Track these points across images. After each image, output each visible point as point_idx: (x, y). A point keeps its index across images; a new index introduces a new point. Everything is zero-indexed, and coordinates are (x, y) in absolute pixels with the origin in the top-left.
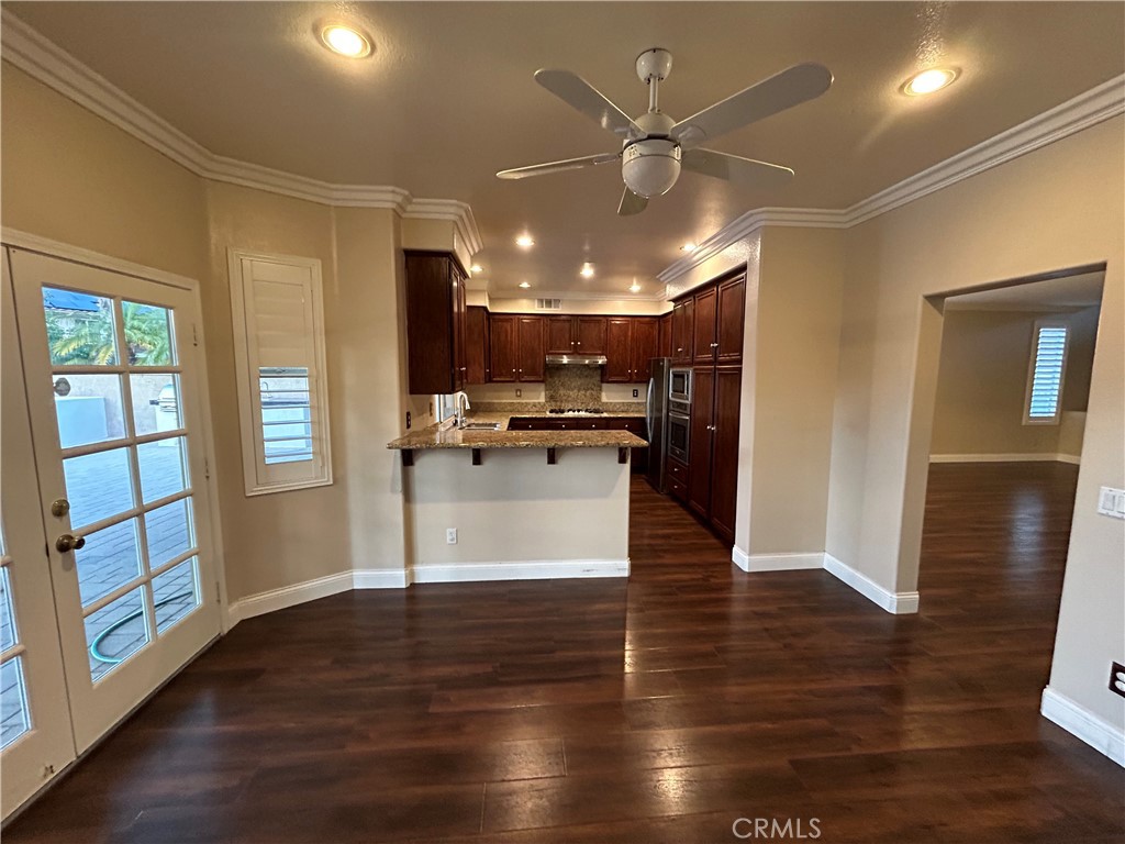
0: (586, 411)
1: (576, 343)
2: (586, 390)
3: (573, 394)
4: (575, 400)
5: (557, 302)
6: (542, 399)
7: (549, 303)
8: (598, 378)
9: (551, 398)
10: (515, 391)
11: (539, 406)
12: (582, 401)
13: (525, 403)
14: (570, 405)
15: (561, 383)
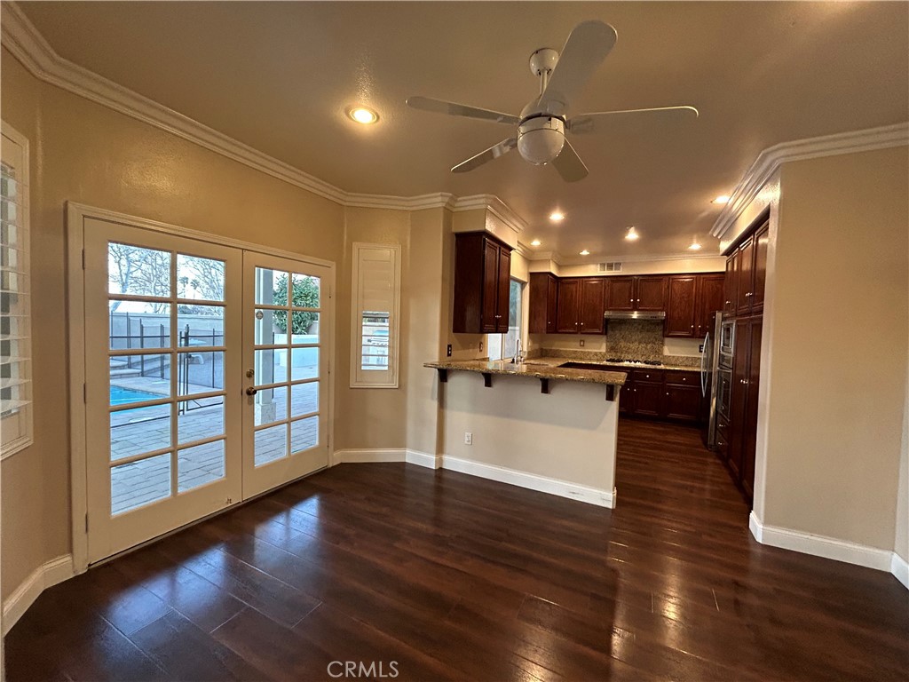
0: (646, 362)
1: (635, 300)
2: (647, 344)
3: (634, 346)
4: (636, 352)
5: (618, 265)
6: (603, 349)
7: (610, 266)
8: (661, 333)
9: (611, 349)
10: (579, 341)
11: (600, 355)
12: (642, 353)
13: (588, 352)
14: (630, 357)
15: (622, 336)
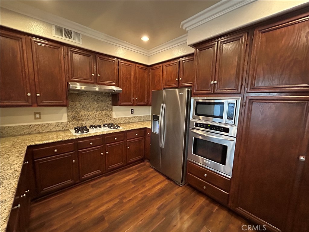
1: (96, 75)
6: (65, 119)
7: (68, 34)
8: (110, 102)
9: (72, 117)
10: (33, 114)
11: (62, 125)
12: (99, 119)
13: (47, 124)
14: (91, 123)
15: (81, 106)
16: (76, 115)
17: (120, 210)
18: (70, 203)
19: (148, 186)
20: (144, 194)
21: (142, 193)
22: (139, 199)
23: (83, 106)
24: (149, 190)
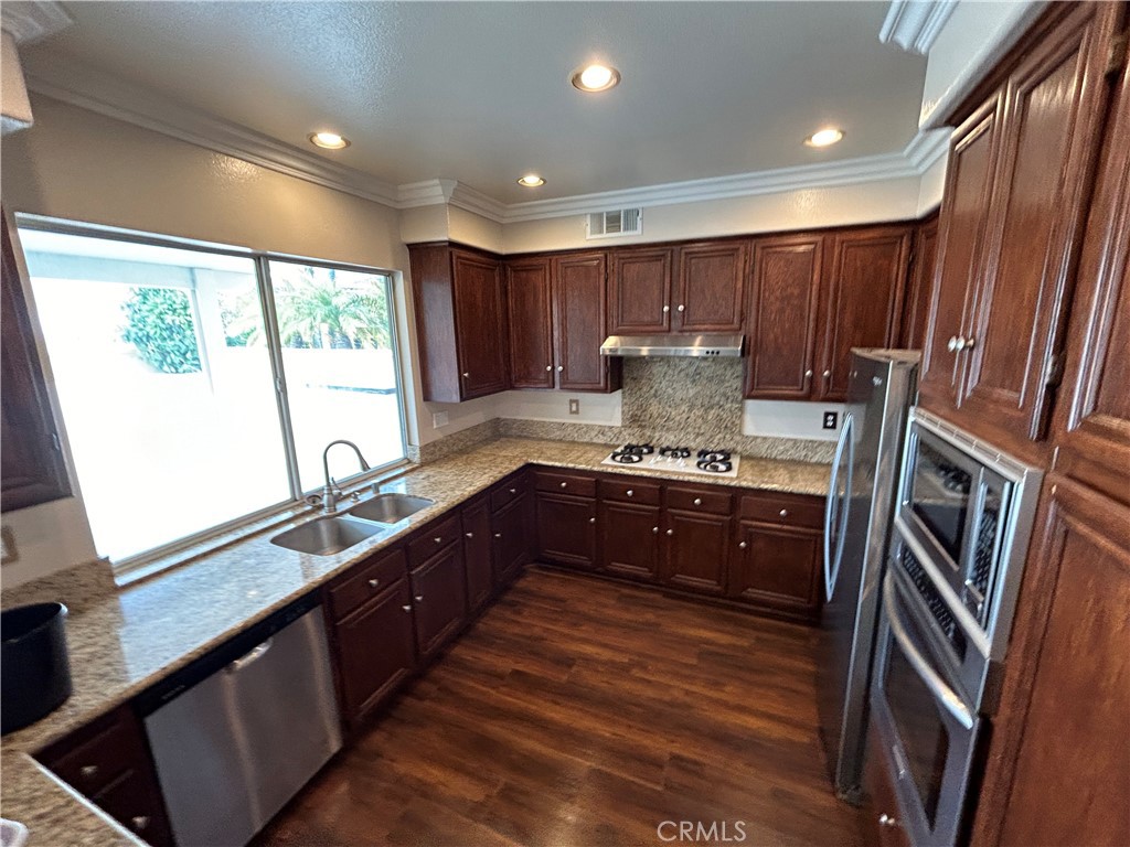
1: (673, 307)
2: (708, 407)
5: (631, 219)
6: (617, 422)
7: (614, 221)
8: (739, 388)
9: (634, 420)
10: (568, 403)
11: (610, 434)
12: (697, 430)
13: (586, 425)
14: (672, 438)
15: (653, 391)
16: (639, 413)
17: (605, 679)
18: (562, 600)
19: (731, 692)
20: (688, 699)
21: (687, 693)
22: (667, 698)
23: (656, 391)
24: (718, 702)
